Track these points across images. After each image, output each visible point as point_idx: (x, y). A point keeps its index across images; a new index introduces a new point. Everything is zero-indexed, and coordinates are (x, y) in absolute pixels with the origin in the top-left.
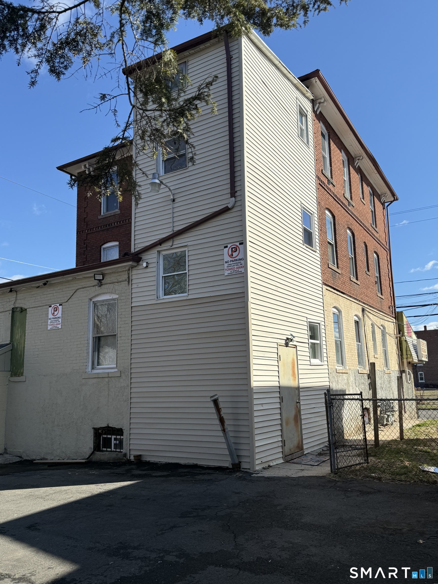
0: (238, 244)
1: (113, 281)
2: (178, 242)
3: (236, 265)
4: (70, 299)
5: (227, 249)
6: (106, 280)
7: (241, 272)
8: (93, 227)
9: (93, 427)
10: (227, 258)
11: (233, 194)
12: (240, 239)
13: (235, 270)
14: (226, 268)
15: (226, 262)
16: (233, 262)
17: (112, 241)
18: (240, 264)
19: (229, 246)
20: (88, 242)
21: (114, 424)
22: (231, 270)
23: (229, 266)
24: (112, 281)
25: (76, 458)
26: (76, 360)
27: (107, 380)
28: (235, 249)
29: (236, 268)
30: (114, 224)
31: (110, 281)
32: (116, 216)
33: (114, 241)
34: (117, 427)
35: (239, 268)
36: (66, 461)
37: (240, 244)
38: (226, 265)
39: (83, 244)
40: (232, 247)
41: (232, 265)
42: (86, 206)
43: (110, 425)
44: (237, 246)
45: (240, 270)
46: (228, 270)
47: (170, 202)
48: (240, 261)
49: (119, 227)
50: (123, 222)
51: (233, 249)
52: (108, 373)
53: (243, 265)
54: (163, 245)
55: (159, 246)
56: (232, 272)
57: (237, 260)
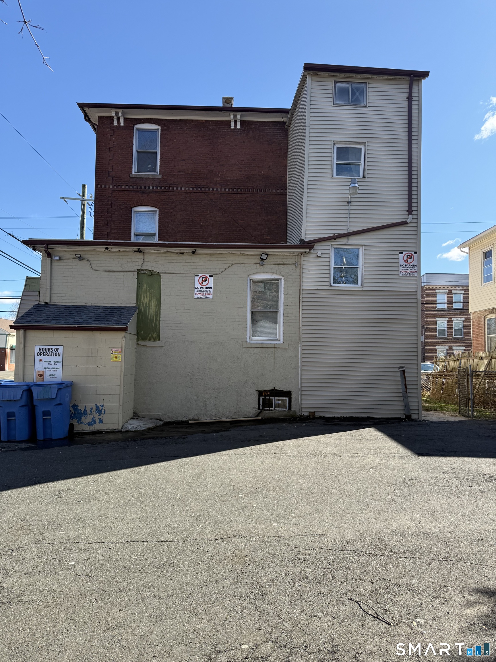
0: (413, 253)
1: (279, 263)
2: (354, 240)
3: (410, 269)
4: (223, 272)
5: (403, 255)
6: (270, 261)
7: (415, 275)
8: (122, 184)
9: (257, 390)
10: (402, 262)
11: (410, 212)
12: (415, 249)
13: (410, 273)
14: (400, 270)
15: (401, 266)
16: (408, 267)
17: (147, 205)
18: (413, 269)
19: (404, 253)
20: (113, 199)
21: (281, 387)
22: (406, 273)
23: (404, 269)
24: (277, 262)
25: (236, 417)
26: (234, 330)
27: (272, 350)
28: (410, 257)
29: (410, 272)
30: (153, 188)
31: (274, 262)
32: (156, 179)
33: (149, 206)
34: (284, 390)
35: (413, 272)
36: (224, 420)
37: (415, 253)
38: (401, 268)
39: (107, 201)
40: (407, 254)
41: (407, 269)
42: (112, 158)
43: (277, 388)
44: (412, 254)
45: (414, 273)
46: (402, 272)
47: (346, 204)
48: (414, 267)
49: (159, 192)
50: (165, 188)
51: (409, 256)
52: (274, 344)
53: (416, 270)
54: (337, 240)
55: (334, 240)
56: (407, 274)
57: (411, 265)
